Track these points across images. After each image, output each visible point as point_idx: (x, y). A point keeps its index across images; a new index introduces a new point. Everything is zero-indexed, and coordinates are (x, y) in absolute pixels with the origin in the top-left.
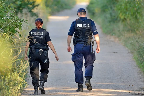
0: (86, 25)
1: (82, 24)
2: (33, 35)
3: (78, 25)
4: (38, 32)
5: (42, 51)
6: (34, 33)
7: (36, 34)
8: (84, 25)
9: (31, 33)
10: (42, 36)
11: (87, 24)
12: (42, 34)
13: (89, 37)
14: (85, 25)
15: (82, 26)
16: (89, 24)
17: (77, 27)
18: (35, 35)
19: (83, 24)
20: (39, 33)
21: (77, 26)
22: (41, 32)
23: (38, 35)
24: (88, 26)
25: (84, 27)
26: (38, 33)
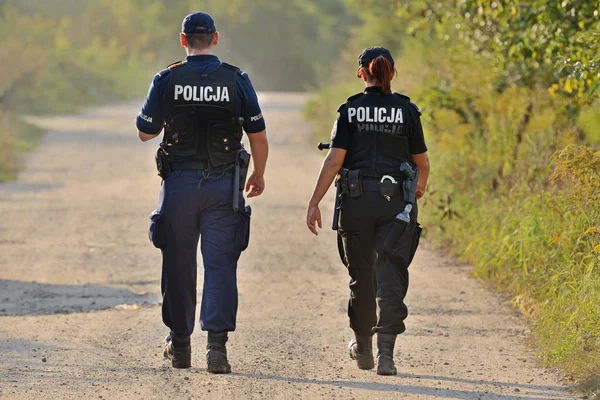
0: (215, 93)
1: (195, 88)
2: (359, 119)
3: (179, 90)
4: (381, 109)
5: (393, 181)
6: (362, 114)
7: (372, 116)
8: (205, 90)
9: (351, 112)
10: (394, 127)
11: (219, 88)
12: (397, 116)
13: (227, 145)
14: (211, 90)
15: (198, 96)
16: (225, 89)
17: (176, 98)
18: (368, 120)
19: (202, 88)
20: (385, 112)
21: (177, 93)
22: (393, 110)
23: (381, 121)
24: (223, 94)
25: (207, 99)
26: (379, 111)
